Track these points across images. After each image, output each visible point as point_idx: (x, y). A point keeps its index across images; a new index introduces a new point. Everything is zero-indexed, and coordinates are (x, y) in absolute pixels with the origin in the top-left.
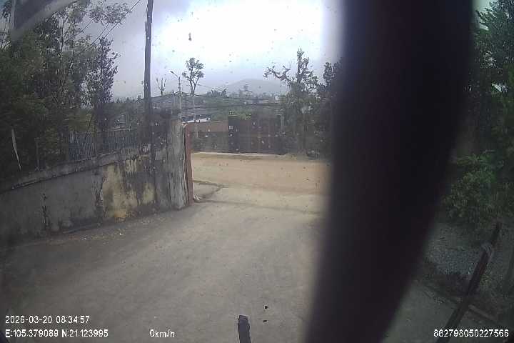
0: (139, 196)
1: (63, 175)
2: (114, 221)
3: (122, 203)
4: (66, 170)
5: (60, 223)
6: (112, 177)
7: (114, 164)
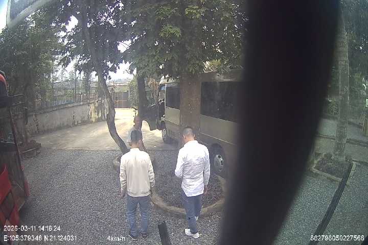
0: (98, 115)
1: (80, 105)
2: (92, 122)
3: (94, 116)
4: (82, 103)
5: (78, 122)
6: (92, 107)
7: (93, 103)
